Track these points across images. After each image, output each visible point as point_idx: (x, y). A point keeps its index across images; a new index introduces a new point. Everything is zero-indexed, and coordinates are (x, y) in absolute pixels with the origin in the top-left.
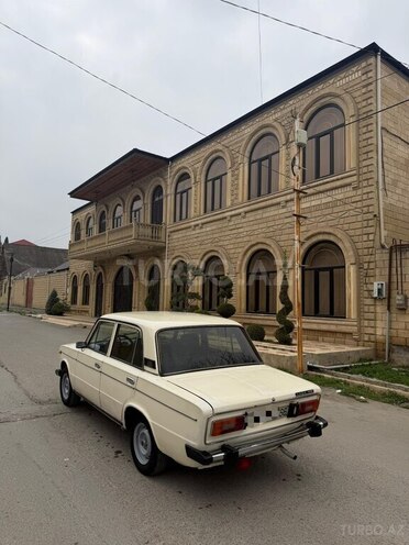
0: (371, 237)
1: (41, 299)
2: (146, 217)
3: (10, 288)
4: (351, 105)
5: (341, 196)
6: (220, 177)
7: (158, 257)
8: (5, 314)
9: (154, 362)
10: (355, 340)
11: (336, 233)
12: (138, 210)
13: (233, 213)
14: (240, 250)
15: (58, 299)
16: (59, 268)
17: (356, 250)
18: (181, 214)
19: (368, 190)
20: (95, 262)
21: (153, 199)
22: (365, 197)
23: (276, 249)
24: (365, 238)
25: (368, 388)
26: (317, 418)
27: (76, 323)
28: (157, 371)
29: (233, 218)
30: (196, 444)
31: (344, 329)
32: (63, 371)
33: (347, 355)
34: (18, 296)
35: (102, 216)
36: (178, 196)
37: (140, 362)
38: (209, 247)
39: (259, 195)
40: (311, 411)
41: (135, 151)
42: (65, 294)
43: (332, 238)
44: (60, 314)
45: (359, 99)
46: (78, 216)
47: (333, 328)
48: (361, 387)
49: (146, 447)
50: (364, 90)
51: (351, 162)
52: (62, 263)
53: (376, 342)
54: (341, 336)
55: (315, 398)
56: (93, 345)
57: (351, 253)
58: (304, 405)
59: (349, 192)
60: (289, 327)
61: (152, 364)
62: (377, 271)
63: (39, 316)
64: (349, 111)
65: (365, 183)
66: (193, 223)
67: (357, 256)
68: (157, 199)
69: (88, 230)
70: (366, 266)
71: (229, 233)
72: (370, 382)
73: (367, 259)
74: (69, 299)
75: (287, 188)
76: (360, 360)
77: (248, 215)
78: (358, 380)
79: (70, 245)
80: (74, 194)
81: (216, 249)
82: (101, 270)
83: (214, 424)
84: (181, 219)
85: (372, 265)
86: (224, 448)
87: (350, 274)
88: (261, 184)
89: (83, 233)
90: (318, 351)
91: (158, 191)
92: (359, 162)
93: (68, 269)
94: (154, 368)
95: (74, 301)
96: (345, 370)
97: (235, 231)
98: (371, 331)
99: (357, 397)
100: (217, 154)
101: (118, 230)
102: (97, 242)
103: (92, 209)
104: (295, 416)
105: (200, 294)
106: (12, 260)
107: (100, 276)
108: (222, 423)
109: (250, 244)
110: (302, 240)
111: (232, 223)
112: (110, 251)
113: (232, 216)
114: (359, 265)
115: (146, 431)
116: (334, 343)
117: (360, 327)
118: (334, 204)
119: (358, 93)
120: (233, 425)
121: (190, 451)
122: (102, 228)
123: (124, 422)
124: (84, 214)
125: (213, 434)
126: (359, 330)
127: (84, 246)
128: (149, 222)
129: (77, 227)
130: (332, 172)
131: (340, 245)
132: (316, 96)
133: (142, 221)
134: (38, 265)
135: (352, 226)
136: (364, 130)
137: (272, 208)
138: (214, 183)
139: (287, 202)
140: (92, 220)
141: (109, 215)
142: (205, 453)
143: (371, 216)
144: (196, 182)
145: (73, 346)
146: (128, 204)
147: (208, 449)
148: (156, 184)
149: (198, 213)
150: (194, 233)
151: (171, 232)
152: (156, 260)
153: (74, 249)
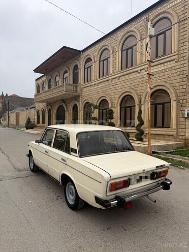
0: (185, 87)
1: (23, 122)
2: (70, 80)
3: (9, 117)
4: (176, 17)
5: (169, 66)
6: (107, 59)
7: (77, 100)
8: (7, 128)
9: (76, 150)
10: (175, 138)
11: (166, 85)
12: (67, 78)
13: (114, 77)
14: (117, 96)
15: (31, 121)
16: (31, 107)
17: (176, 94)
18: (87, 79)
19: (184, 62)
20: (47, 103)
21: (74, 72)
22: (182, 66)
23: (135, 95)
24: (181, 87)
25: (184, 162)
26: (166, 179)
27: (39, 132)
28: (77, 155)
29: (114, 80)
30: (101, 196)
31: (169, 133)
32: (30, 155)
33: (171, 146)
34: (13, 120)
35: (50, 81)
36: (86, 70)
37: (68, 150)
38: (101, 95)
39: (127, 67)
40: (163, 176)
41: (64, 47)
42: (34, 119)
43: (164, 88)
44: (32, 128)
45: (180, 14)
46: (38, 81)
47: (163, 133)
48: (180, 161)
49: (73, 195)
50: (183, 9)
51: (175, 48)
52: (32, 104)
53: (185, 139)
54: (168, 136)
55: (166, 169)
56: (44, 142)
57: (174, 95)
58: (160, 173)
59: (173, 64)
60: (142, 133)
61: (75, 151)
62: (187, 104)
63: (22, 129)
64: (175, 20)
65: (182, 59)
66: (93, 83)
67: (177, 96)
68: (75, 72)
69: (43, 88)
70: (181, 101)
71: (111, 87)
72: (184, 159)
73: (182, 98)
74: (36, 121)
75: (141, 63)
76: (178, 148)
77: (121, 78)
78: (178, 158)
79: (35, 96)
80: (36, 71)
81: (105, 96)
82: (50, 107)
83: (112, 185)
84: (87, 81)
85: (184, 101)
86: (117, 198)
87: (173, 106)
88: (128, 61)
89: (41, 89)
90: (157, 144)
91: (76, 67)
92: (179, 48)
93: (35, 107)
94: (76, 153)
95: (38, 122)
96: (171, 153)
97: (115, 86)
98: (183, 134)
99: (179, 166)
100: (105, 47)
101: (57, 88)
102: (48, 94)
103: (44, 78)
104: (155, 179)
105: (98, 118)
106: (9, 103)
107: (50, 110)
108: (115, 184)
109: (122, 92)
110: (151, 87)
111: (113, 82)
112: (53, 98)
113: (113, 79)
114: (178, 101)
115: (72, 187)
116: (164, 140)
117: (177, 132)
118: (165, 71)
119: (180, 11)
120: (122, 185)
121: (98, 200)
122: (50, 87)
123: (60, 181)
124: (41, 80)
125: (111, 190)
126: (177, 134)
127: (42, 96)
128: (72, 83)
129: (38, 87)
130: (164, 54)
131: (168, 91)
132: (157, 13)
133: (68, 83)
134: (22, 106)
135: (175, 81)
136: (182, 30)
137: (134, 74)
138: (104, 62)
139: (141, 70)
140: (45, 83)
141: (53, 81)
142: (107, 201)
143: (185, 76)
144: (94, 62)
145: (34, 142)
146: (62, 75)
147: (108, 198)
148: (75, 64)
149: (96, 78)
150: (94, 88)
151: (83, 88)
152: (76, 102)
153: (37, 97)
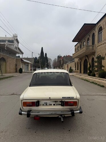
2: (91, 43)
7: (94, 55)
20: (79, 58)
36: (99, 35)
66: (103, 43)
69: (78, 50)
79: (73, 55)
80: (73, 41)
84: (100, 42)
91: (94, 35)
93: (74, 61)
95: (76, 69)
101: (82, 49)
107: (80, 62)
124: (77, 46)
127: (75, 54)
128: (91, 45)
141: (82, 45)
144: (104, 29)
146: (86, 41)
148: (93, 32)
149: (104, 39)
150: (104, 46)
151: (97, 47)
152: (93, 56)
153: (74, 56)
